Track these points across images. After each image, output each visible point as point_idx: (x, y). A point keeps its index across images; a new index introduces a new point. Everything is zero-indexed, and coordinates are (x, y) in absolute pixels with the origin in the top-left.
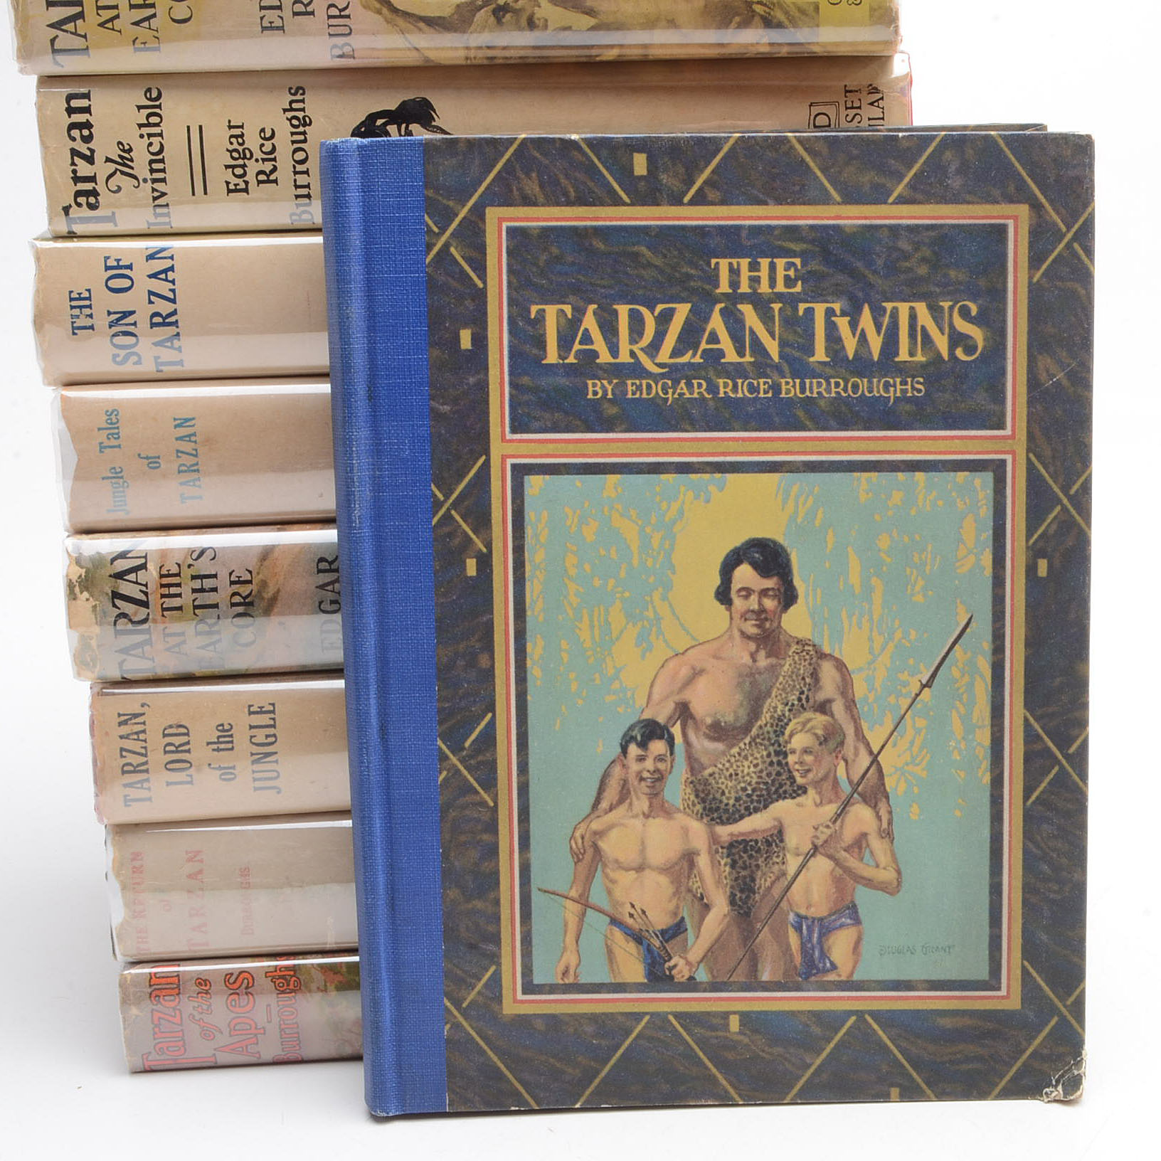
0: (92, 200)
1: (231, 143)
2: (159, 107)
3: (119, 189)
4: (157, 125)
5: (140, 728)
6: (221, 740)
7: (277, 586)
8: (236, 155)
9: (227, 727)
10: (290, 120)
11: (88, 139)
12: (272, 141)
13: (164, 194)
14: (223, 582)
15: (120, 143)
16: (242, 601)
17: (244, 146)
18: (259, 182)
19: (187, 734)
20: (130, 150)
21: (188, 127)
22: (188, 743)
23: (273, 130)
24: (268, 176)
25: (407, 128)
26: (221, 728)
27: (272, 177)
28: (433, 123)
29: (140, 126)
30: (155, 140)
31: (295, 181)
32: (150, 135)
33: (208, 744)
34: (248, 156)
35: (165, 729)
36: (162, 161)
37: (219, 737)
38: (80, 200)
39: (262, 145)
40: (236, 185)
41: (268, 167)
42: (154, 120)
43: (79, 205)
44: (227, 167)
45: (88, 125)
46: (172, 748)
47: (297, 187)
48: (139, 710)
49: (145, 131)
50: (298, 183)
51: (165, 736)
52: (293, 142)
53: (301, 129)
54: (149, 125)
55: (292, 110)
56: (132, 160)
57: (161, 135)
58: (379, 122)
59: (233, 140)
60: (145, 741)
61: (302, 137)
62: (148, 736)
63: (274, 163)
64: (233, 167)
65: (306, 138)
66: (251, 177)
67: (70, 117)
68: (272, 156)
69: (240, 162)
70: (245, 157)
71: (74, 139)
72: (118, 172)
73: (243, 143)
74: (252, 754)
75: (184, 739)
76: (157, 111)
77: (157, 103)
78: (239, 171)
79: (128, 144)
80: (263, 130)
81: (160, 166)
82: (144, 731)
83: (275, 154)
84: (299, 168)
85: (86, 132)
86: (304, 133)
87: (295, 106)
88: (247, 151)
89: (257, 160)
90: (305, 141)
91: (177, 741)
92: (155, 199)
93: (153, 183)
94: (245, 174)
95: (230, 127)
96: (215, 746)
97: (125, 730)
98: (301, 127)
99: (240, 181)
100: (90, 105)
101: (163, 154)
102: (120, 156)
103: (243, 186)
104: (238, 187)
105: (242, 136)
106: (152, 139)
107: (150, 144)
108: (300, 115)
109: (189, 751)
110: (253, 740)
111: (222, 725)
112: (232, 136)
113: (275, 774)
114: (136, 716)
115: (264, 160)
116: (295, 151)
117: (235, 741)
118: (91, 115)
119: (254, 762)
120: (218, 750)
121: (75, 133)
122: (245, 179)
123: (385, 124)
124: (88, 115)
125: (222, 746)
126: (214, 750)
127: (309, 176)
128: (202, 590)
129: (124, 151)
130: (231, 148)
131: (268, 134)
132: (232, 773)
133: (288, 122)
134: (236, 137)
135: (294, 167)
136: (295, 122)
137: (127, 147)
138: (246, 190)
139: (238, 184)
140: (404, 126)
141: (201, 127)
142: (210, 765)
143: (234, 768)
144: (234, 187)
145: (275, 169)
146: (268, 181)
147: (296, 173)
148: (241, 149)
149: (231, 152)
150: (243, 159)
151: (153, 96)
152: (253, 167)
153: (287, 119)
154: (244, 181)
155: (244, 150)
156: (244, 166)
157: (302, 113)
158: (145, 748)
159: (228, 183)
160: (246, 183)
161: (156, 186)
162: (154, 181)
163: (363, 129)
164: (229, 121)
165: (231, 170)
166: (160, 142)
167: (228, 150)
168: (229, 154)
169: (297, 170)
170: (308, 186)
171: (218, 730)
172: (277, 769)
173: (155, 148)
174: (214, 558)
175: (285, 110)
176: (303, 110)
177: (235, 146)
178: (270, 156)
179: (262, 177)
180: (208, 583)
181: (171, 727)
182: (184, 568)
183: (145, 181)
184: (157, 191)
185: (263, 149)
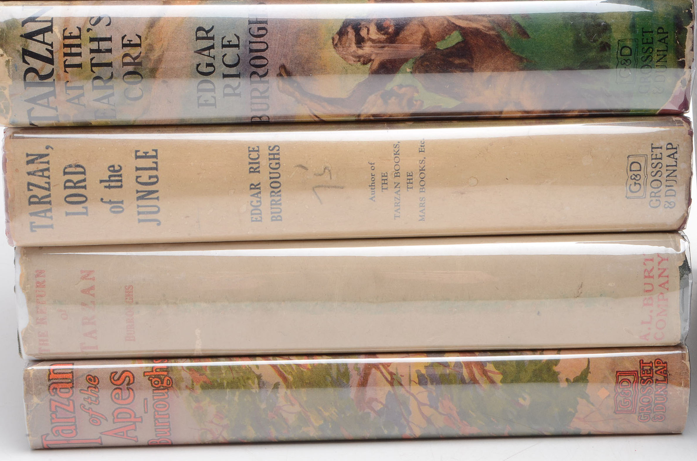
5: (45, 166)
6: (112, 178)
7: (162, 49)
9: (117, 168)
14: (116, 44)
16: (132, 61)
19: (84, 173)
22: (84, 180)
26: (112, 169)
33: (101, 181)
35: (66, 168)
37: (110, 176)
46: (71, 184)
48: (44, 151)
51: (65, 173)
60: (48, 177)
62: (51, 173)
74: (138, 192)
75: (81, 177)
82: (48, 169)
91: (76, 178)
96: (107, 184)
97: (32, 167)
109: (85, 187)
110: (138, 180)
111: (113, 166)
113: (156, 209)
114: (42, 156)
117: (123, 180)
119: (139, 198)
120: (109, 187)
125: (113, 184)
126: (106, 187)
128: (98, 51)
132: (120, 207)
142: (102, 199)
143: (122, 202)
158: (49, 183)
171: (110, 171)
172: (159, 205)
174: (109, 25)
180: (104, 45)
181: (70, 166)
182: (84, 33)
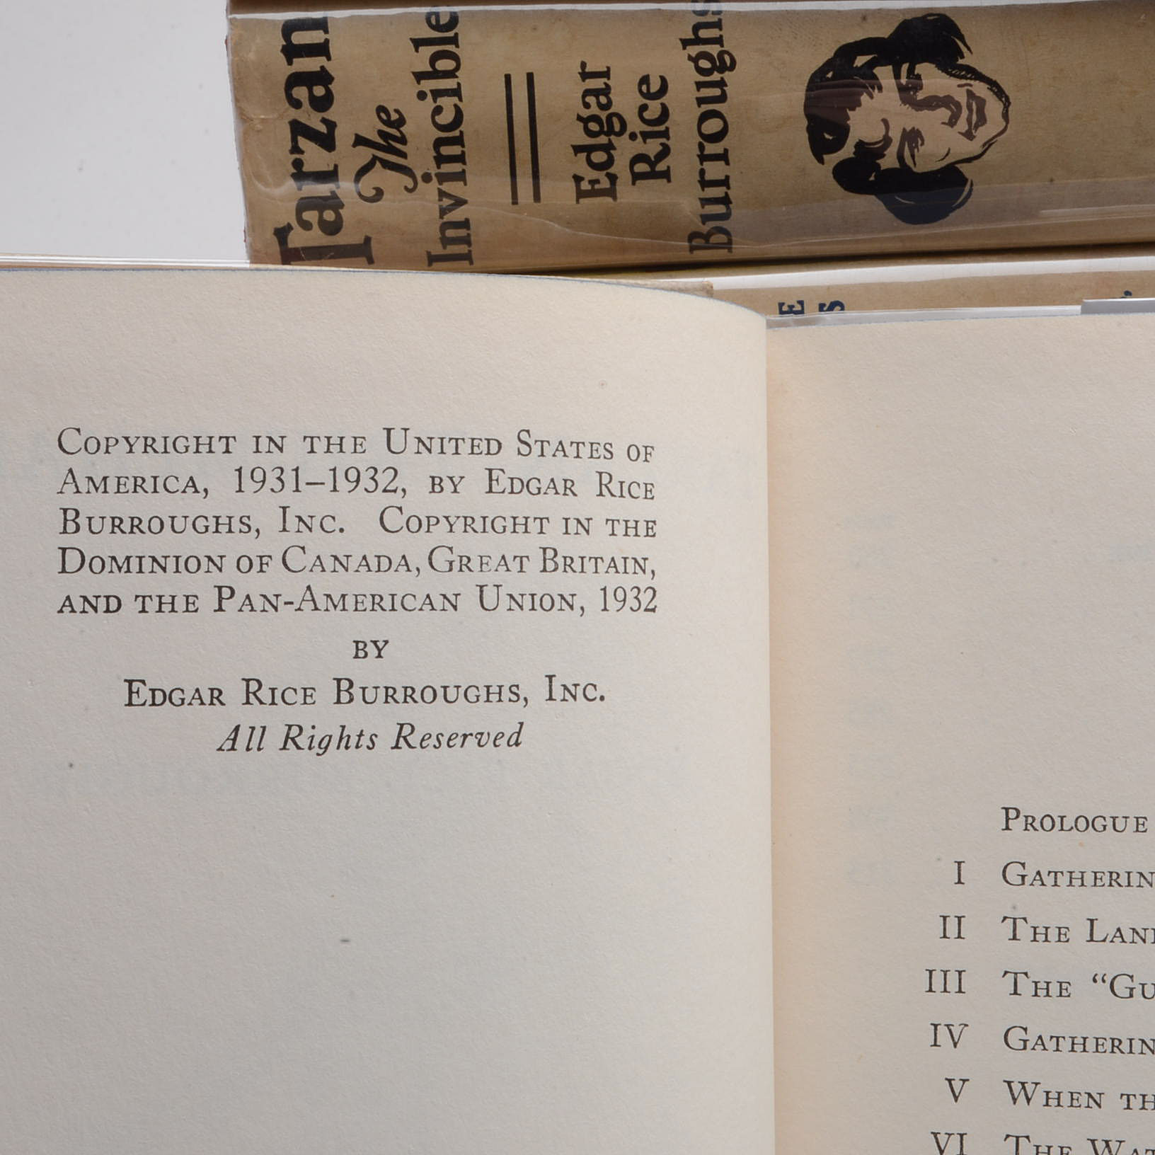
0: (329, 215)
1: (587, 106)
2: (454, 41)
3: (379, 193)
4: (451, 74)
8: (594, 126)
10: (695, 60)
11: (322, 104)
12: (664, 100)
13: (460, 202)
15: (381, 109)
17: (611, 111)
18: (636, 177)
20: (401, 121)
21: (508, 78)
23: (663, 79)
24: (652, 164)
25: (911, 71)
27: (661, 167)
28: (960, 61)
29: (420, 76)
30: (447, 103)
31: (702, 172)
32: (437, 94)
34: (617, 127)
36: (459, 141)
38: (307, 216)
39: (643, 108)
40: (592, 182)
41: (653, 147)
42: (443, 65)
43: (306, 226)
44: (578, 149)
45: (323, 77)
47: (704, 184)
49: (428, 85)
50: (708, 177)
52: (701, 101)
53: (716, 76)
54: (435, 74)
55: (698, 41)
56: (403, 140)
57: (456, 92)
58: (860, 61)
59: (591, 100)
61: (716, 92)
63: (664, 140)
64: (588, 149)
65: (724, 93)
66: (621, 167)
67: (290, 63)
68: (662, 128)
69: (603, 139)
70: (611, 132)
71: (296, 104)
72: (378, 164)
73: (609, 105)
76: (451, 48)
77: (451, 34)
78: (599, 157)
79: (397, 111)
80: (645, 80)
81: (455, 150)
83: (667, 124)
84: (711, 149)
85: (319, 91)
86: (721, 84)
87: (703, 33)
88: (615, 120)
89: (633, 136)
90: (722, 98)
92: (443, 212)
93: (440, 183)
94: (610, 161)
95: (585, 75)
98: (715, 73)
99: (600, 175)
100: (327, 41)
101: (461, 128)
102: (381, 133)
103: (605, 184)
104: (597, 186)
105: (606, 91)
106: (443, 101)
107: (438, 110)
108: (714, 50)
112: (587, 93)
115: (646, 136)
116: (704, 117)
118: (329, 58)
121: (301, 93)
122: (612, 170)
123: (871, 65)
124: (324, 58)
127: (727, 163)
129: (388, 123)
130: (585, 113)
131: (655, 86)
133: (692, 64)
134: (596, 93)
135: (701, 147)
136: (704, 64)
137: (394, 116)
138: (611, 192)
139: (597, 181)
140: (905, 67)
141: (530, 77)
144: (589, 187)
145: (665, 151)
146: (653, 175)
147: (703, 158)
148: (603, 115)
149: (584, 121)
150: (608, 134)
151: (442, 22)
152: (625, 149)
153: (690, 58)
154: (608, 175)
155: (609, 117)
156: (608, 148)
157: (718, 46)
159: (578, 179)
160: (613, 178)
161: (446, 187)
162: (443, 178)
163: (830, 75)
164: (583, 65)
165: (586, 154)
166: (456, 106)
167: (580, 118)
168: (581, 125)
169: (706, 152)
170: (725, 182)
173: (446, 117)
175: (686, 43)
176: (719, 40)
177: (595, 110)
178: (658, 126)
179: (641, 167)
183: (427, 178)
184: (449, 196)
185: (647, 115)
